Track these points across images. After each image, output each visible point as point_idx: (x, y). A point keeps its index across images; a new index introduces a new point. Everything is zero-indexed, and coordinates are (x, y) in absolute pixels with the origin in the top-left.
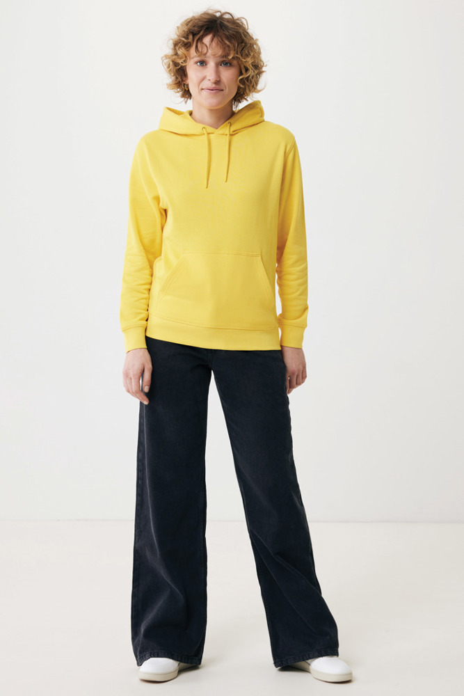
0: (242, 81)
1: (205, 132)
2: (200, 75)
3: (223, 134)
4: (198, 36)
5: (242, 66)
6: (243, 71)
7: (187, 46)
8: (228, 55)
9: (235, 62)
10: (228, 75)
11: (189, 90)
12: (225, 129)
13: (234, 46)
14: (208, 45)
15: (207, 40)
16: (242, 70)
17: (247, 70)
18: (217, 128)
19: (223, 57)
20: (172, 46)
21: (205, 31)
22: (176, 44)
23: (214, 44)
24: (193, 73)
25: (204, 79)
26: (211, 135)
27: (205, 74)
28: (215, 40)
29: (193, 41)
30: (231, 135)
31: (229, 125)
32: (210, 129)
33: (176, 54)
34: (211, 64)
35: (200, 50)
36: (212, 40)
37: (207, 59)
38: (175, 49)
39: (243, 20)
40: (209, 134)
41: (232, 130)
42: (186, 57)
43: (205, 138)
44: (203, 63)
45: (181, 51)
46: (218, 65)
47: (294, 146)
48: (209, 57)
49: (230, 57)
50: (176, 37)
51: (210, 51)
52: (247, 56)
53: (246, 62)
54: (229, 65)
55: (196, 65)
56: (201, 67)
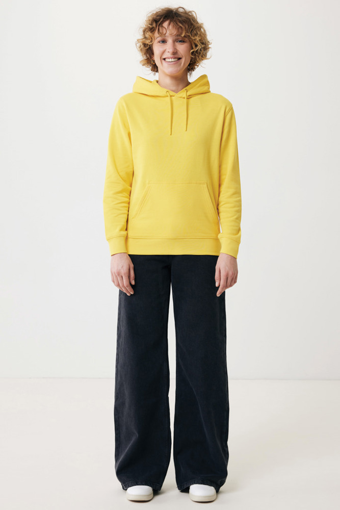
0: (192, 53)
1: (168, 95)
2: (162, 50)
3: (181, 97)
4: (160, 22)
5: (193, 43)
6: (194, 46)
7: (152, 30)
8: (181, 34)
9: (186, 39)
10: (182, 48)
11: (155, 64)
12: (183, 93)
13: (185, 28)
14: (166, 28)
15: (166, 24)
16: (193, 44)
17: (196, 46)
18: (177, 93)
19: (178, 35)
20: (142, 33)
21: (164, 18)
22: (144, 31)
23: (171, 27)
24: (157, 49)
25: (164, 52)
26: (173, 97)
27: (165, 49)
28: (172, 24)
29: (156, 26)
30: (188, 98)
31: (186, 91)
32: (172, 93)
33: (145, 38)
34: (170, 41)
35: (161, 31)
36: (169, 24)
37: (166, 38)
38: (144, 34)
39: (193, 13)
40: (171, 96)
41: (188, 94)
42: (152, 38)
43: (168, 98)
44: (164, 41)
45: (148, 34)
46: (175, 41)
47: (231, 109)
48: (167, 36)
49: (183, 35)
50: (145, 26)
51: (168, 32)
52: (196, 35)
53: (195, 40)
54: (182, 41)
55: (159, 44)
56: (163, 44)
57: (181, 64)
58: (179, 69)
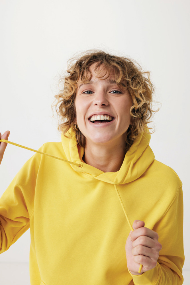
0: (133, 111)
2: (86, 104)
5: (133, 96)
6: (135, 101)
15: (93, 67)
16: (133, 99)
24: (80, 105)
25: (89, 106)
27: (91, 101)
44: (90, 91)
53: (136, 91)
54: (118, 92)
55: (83, 95)
56: (88, 95)
57: (115, 126)
58: (110, 134)
